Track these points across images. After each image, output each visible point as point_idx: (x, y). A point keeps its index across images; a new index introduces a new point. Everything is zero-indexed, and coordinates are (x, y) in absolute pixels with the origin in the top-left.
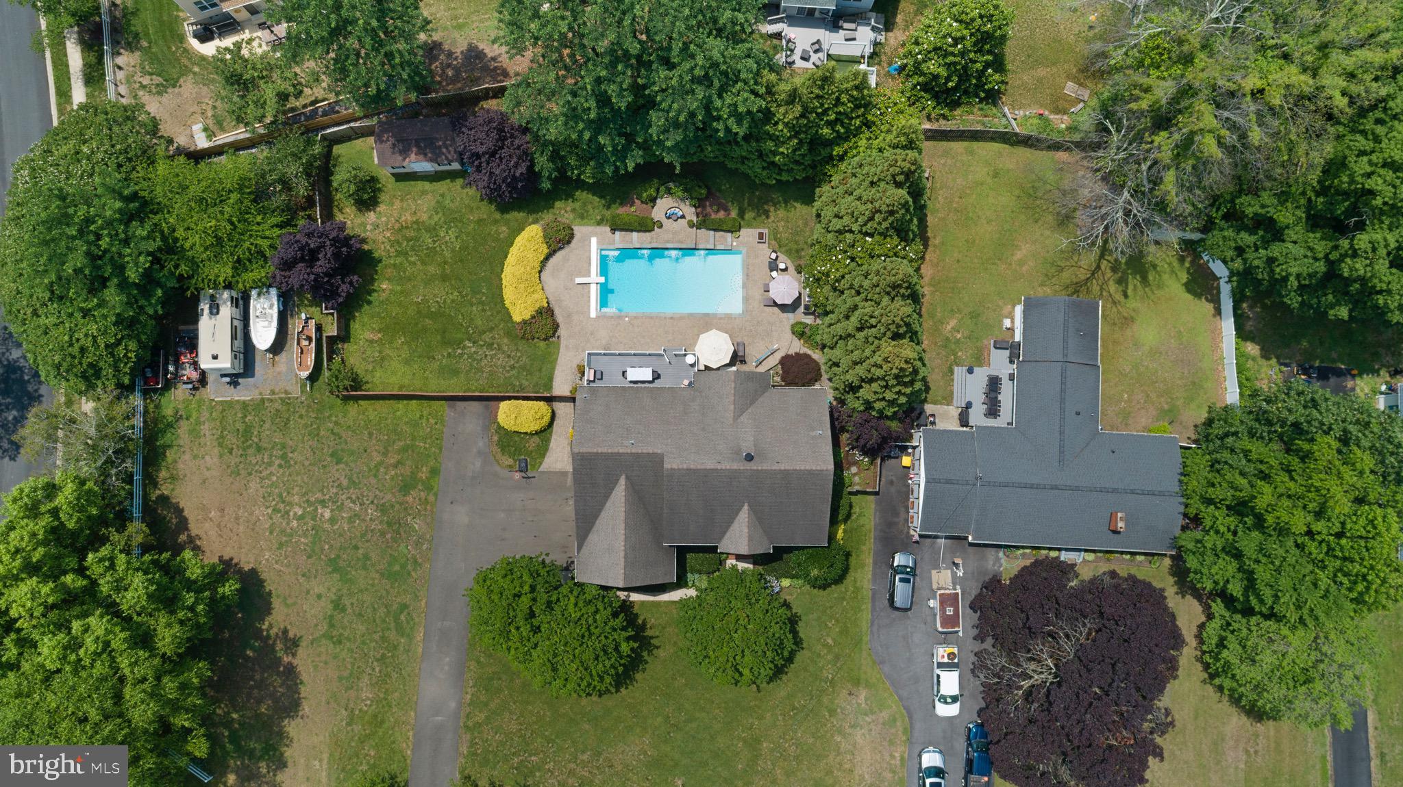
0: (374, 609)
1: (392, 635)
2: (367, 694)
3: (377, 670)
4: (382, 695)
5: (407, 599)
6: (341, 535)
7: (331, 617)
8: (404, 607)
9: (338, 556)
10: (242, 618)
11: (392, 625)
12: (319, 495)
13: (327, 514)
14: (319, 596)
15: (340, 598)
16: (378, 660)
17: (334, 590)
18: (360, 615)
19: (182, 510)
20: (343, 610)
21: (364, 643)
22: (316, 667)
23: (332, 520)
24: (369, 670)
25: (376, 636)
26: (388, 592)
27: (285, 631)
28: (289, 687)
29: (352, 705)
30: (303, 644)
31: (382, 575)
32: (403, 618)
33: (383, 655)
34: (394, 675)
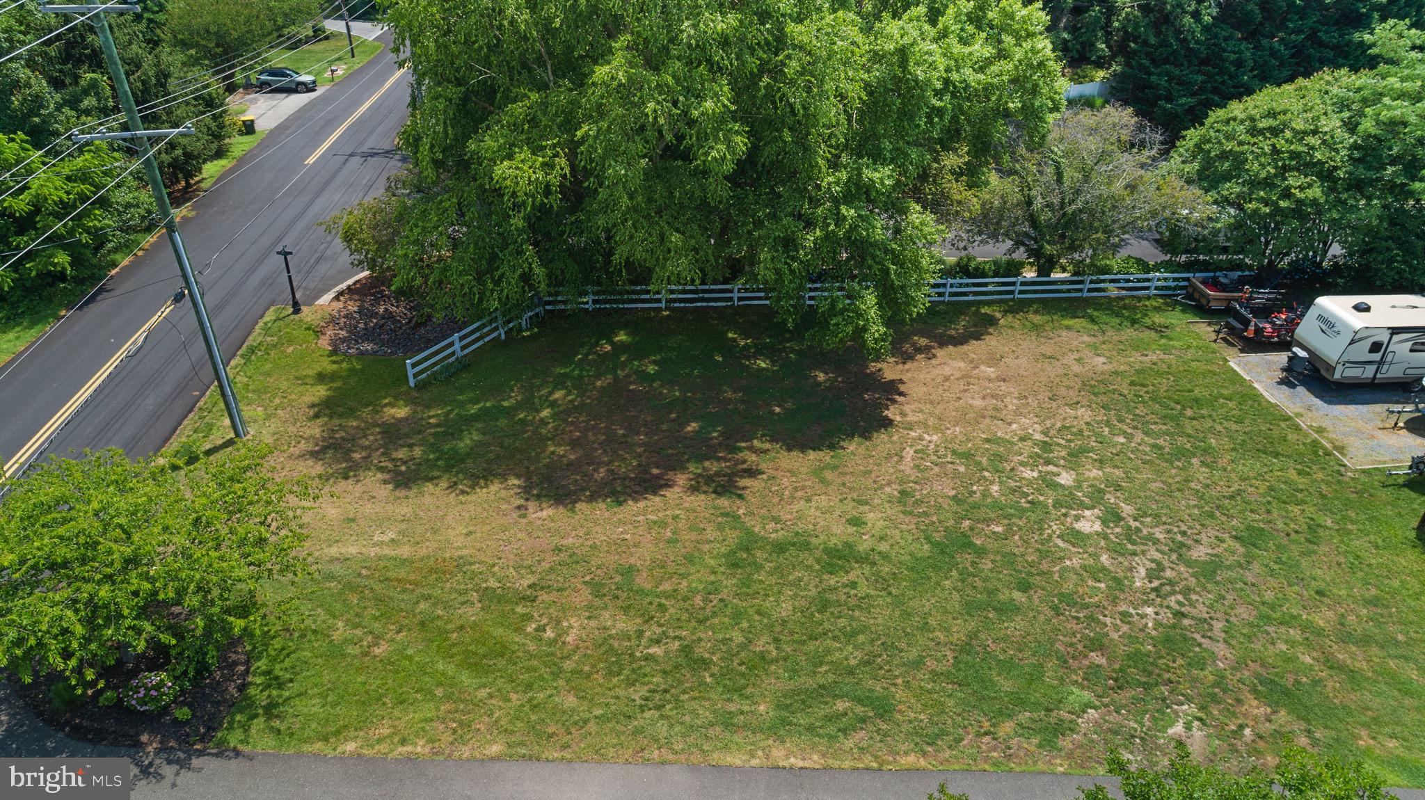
0: (851, 636)
1: (775, 682)
2: (575, 629)
3: (654, 650)
4: (568, 665)
5: (911, 711)
6: (1044, 555)
7: (806, 546)
8: (884, 709)
9: (981, 552)
10: (772, 413)
11: (809, 683)
12: (1127, 510)
13: (1085, 526)
14: (857, 522)
15: (863, 559)
16: (686, 650)
17: (883, 547)
18: (824, 606)
19: (978, 339)
20: (831, 569)
21: (738, 616)
22: (662, 524)
23: (1076, 538)
24: (653, 630)
25: (762, 644)
26: (918, 664)
27: (752, 473)
28: (604, 484)
29: (544, 596)
30: (724, 502)
31: (965, 648)
32: (841, 705)
33: (705, 664)
34: (638, 693)
